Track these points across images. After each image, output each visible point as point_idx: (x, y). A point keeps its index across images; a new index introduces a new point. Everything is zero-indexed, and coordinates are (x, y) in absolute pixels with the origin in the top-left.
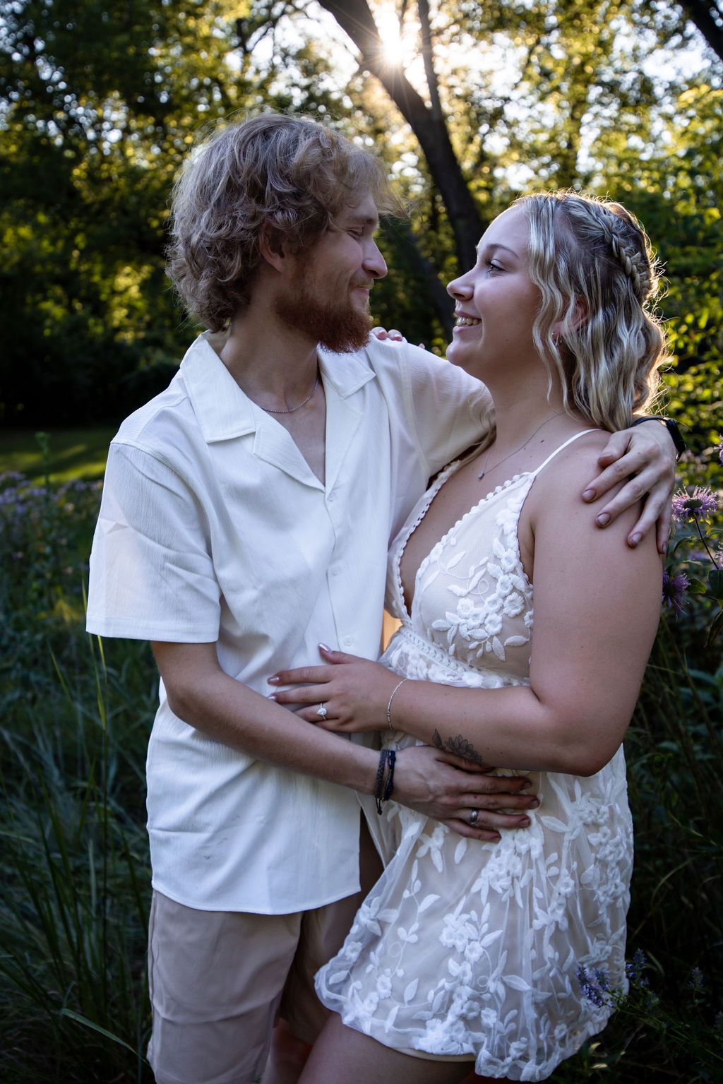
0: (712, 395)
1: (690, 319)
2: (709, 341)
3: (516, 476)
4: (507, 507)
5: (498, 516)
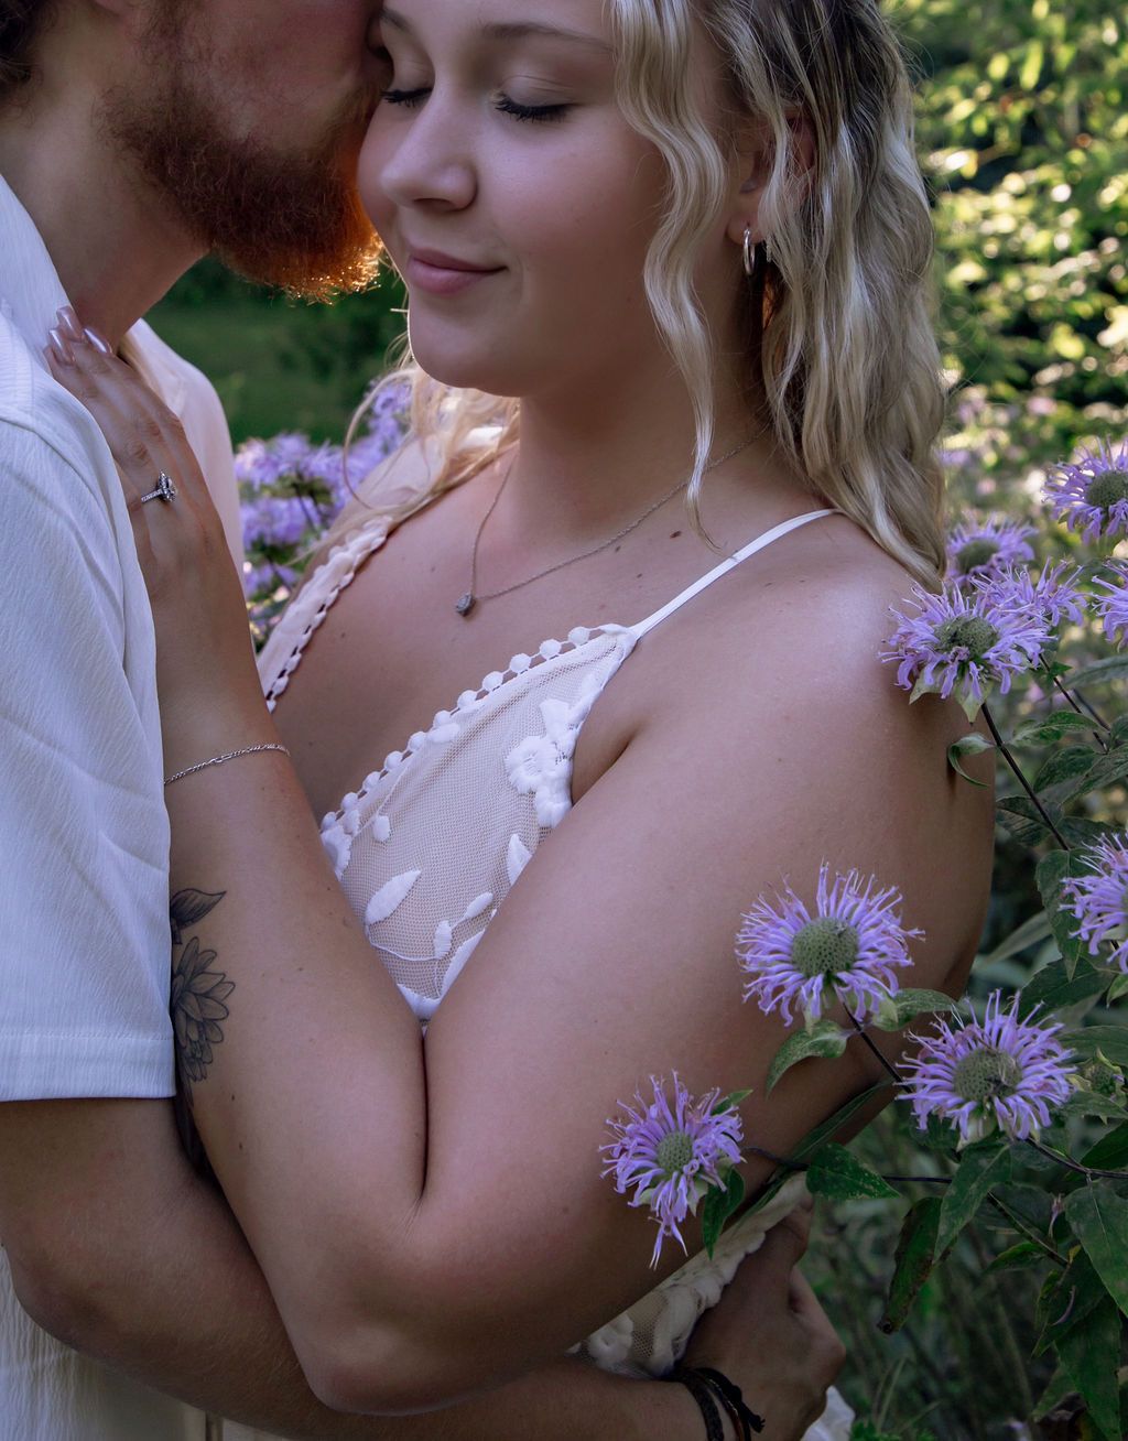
0: (1050, 245)
1: (999, 67)
2: (1044, 118)
3: (579, 633)
4: (544, 731)
5: (516, 755)
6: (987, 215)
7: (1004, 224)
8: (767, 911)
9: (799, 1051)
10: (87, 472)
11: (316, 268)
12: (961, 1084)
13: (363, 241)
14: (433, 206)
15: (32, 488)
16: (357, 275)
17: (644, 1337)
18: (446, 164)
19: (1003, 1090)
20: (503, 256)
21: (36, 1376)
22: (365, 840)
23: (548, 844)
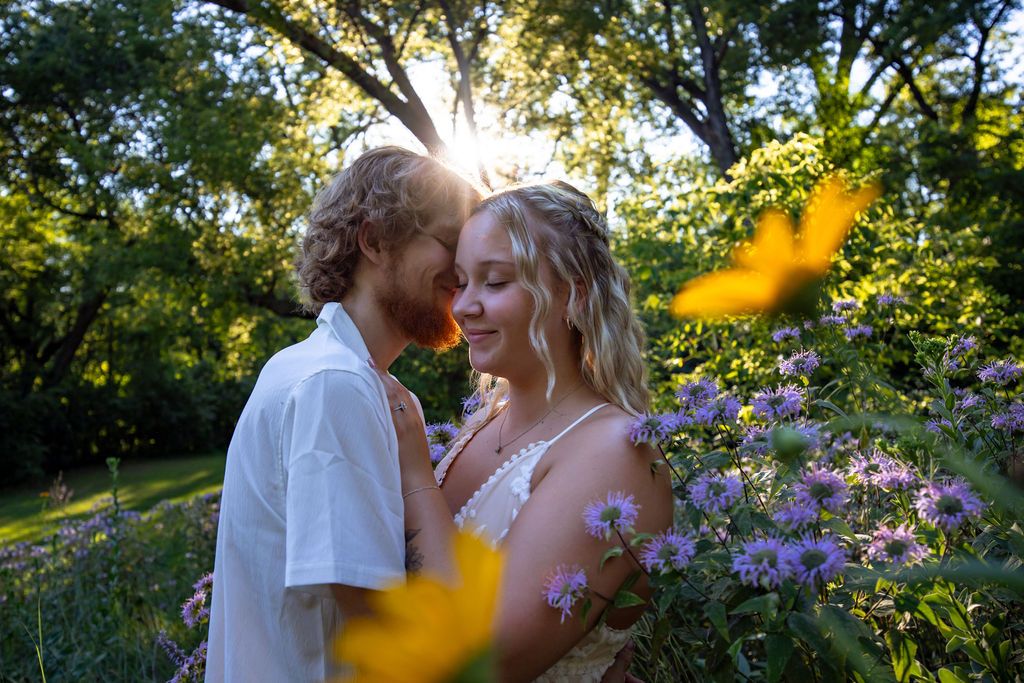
3: (531, 445)
4: (521, 475)
5: (513, 484)
10: (376, 390)
12: (660, 556)
14: (471, 316)
15: (360, 392)
16: (454, 343)
18: (473, 304)
23: (524, 509)
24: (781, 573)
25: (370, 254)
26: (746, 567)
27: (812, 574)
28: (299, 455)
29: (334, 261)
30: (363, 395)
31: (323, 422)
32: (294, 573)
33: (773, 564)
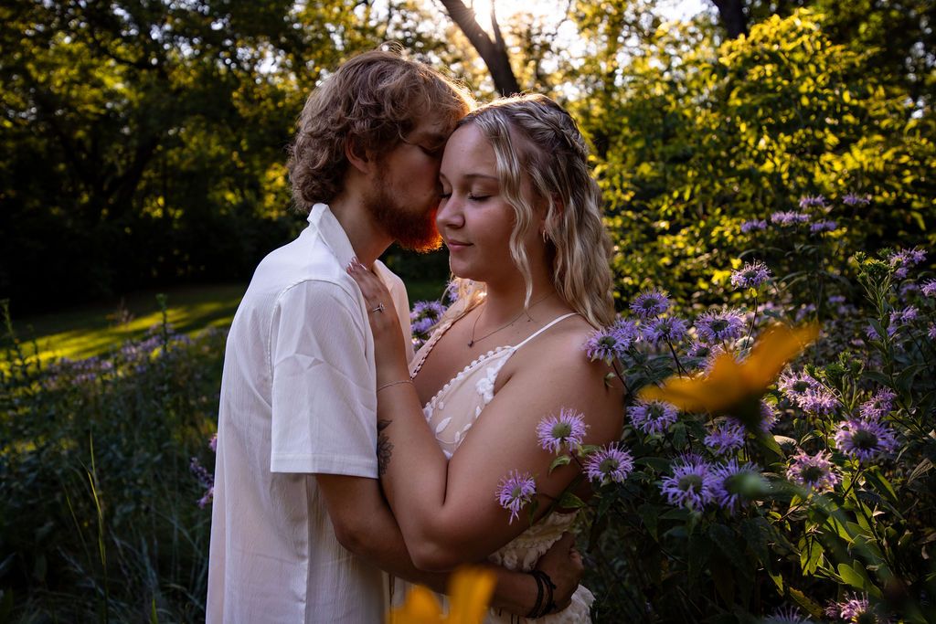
0: (695, 252)
1: (676, 194)
2: (690, 209)
3: (498, 348)
4: (487, 377)
5: (479, 383)
6: (674, 242)
7: (681, 245)
8: (546, 421)
9: (556, 463)
10: (355, 298)
11: (422, 244)
12: (602, 468)
13: (436, 236)
14: (453, 227)
15: (339, 302)
16: (436, 246)
17: (521, 561)
18: (455, 215)
19: (614, 469)
20: (472, 241)
21: (340, 564)
22: (436, 409)
23: (487, 407)
24: (705, 499)
25: (358, 164)
26: (673, 490)
27: (732, 500)
28: (282, 358)
29: (324, 169)
30: (342, 305)
31: (304, 328)
32: (277, 461)
33: (697, 490)
